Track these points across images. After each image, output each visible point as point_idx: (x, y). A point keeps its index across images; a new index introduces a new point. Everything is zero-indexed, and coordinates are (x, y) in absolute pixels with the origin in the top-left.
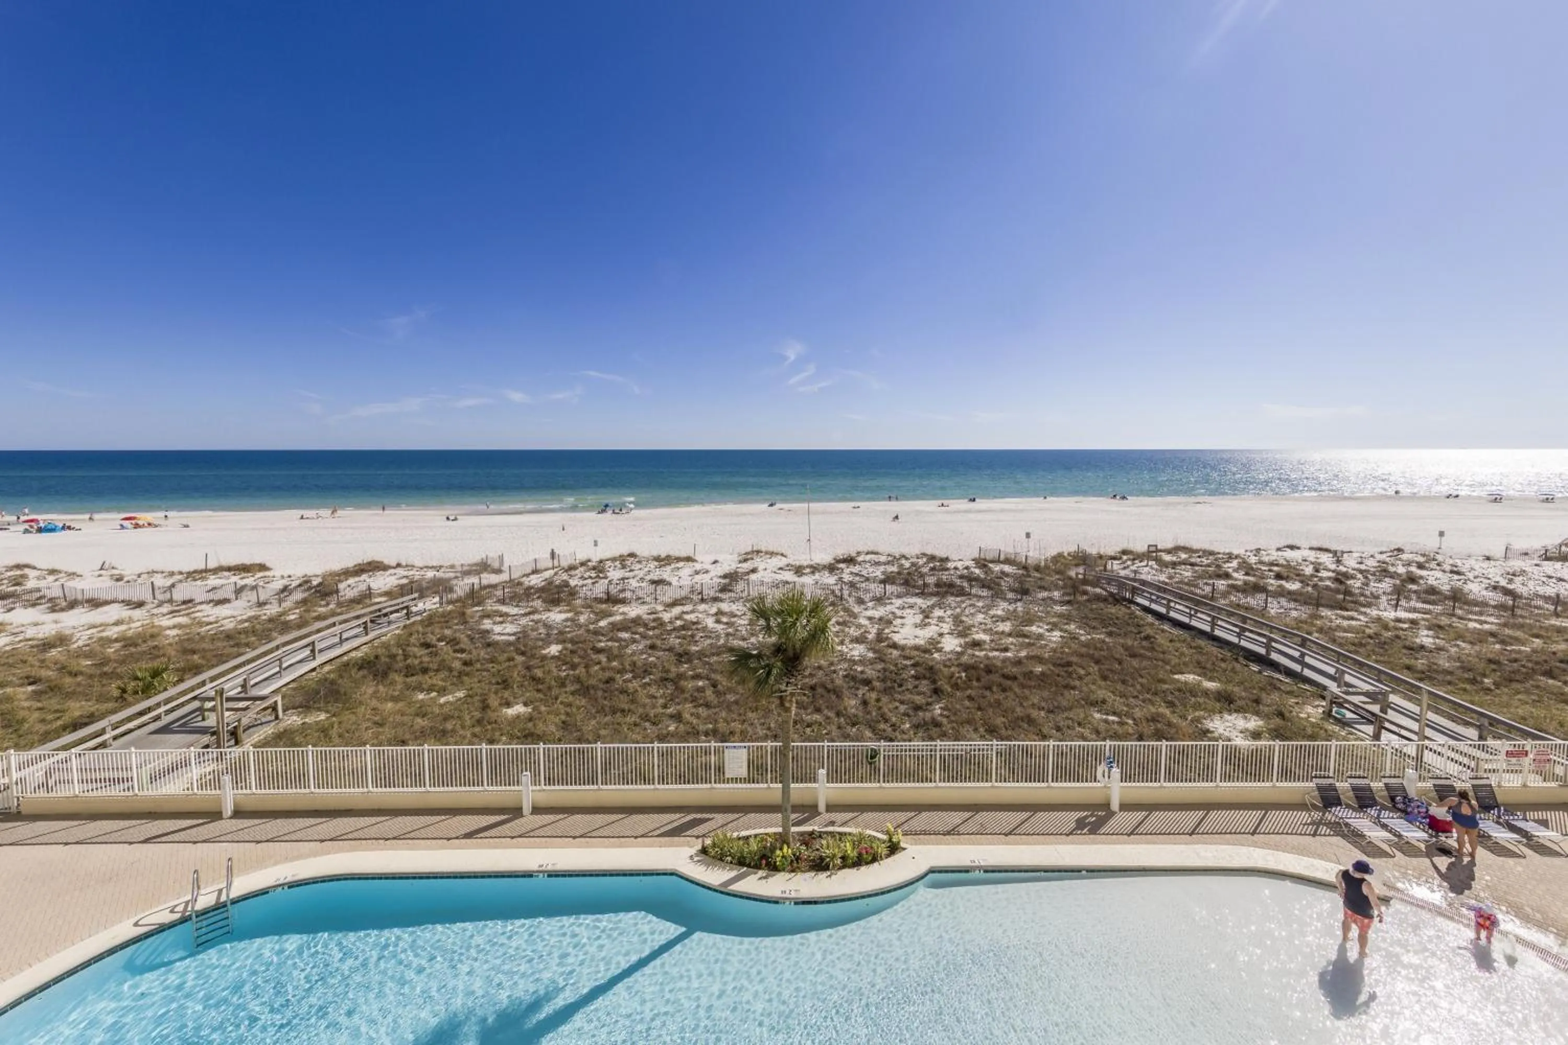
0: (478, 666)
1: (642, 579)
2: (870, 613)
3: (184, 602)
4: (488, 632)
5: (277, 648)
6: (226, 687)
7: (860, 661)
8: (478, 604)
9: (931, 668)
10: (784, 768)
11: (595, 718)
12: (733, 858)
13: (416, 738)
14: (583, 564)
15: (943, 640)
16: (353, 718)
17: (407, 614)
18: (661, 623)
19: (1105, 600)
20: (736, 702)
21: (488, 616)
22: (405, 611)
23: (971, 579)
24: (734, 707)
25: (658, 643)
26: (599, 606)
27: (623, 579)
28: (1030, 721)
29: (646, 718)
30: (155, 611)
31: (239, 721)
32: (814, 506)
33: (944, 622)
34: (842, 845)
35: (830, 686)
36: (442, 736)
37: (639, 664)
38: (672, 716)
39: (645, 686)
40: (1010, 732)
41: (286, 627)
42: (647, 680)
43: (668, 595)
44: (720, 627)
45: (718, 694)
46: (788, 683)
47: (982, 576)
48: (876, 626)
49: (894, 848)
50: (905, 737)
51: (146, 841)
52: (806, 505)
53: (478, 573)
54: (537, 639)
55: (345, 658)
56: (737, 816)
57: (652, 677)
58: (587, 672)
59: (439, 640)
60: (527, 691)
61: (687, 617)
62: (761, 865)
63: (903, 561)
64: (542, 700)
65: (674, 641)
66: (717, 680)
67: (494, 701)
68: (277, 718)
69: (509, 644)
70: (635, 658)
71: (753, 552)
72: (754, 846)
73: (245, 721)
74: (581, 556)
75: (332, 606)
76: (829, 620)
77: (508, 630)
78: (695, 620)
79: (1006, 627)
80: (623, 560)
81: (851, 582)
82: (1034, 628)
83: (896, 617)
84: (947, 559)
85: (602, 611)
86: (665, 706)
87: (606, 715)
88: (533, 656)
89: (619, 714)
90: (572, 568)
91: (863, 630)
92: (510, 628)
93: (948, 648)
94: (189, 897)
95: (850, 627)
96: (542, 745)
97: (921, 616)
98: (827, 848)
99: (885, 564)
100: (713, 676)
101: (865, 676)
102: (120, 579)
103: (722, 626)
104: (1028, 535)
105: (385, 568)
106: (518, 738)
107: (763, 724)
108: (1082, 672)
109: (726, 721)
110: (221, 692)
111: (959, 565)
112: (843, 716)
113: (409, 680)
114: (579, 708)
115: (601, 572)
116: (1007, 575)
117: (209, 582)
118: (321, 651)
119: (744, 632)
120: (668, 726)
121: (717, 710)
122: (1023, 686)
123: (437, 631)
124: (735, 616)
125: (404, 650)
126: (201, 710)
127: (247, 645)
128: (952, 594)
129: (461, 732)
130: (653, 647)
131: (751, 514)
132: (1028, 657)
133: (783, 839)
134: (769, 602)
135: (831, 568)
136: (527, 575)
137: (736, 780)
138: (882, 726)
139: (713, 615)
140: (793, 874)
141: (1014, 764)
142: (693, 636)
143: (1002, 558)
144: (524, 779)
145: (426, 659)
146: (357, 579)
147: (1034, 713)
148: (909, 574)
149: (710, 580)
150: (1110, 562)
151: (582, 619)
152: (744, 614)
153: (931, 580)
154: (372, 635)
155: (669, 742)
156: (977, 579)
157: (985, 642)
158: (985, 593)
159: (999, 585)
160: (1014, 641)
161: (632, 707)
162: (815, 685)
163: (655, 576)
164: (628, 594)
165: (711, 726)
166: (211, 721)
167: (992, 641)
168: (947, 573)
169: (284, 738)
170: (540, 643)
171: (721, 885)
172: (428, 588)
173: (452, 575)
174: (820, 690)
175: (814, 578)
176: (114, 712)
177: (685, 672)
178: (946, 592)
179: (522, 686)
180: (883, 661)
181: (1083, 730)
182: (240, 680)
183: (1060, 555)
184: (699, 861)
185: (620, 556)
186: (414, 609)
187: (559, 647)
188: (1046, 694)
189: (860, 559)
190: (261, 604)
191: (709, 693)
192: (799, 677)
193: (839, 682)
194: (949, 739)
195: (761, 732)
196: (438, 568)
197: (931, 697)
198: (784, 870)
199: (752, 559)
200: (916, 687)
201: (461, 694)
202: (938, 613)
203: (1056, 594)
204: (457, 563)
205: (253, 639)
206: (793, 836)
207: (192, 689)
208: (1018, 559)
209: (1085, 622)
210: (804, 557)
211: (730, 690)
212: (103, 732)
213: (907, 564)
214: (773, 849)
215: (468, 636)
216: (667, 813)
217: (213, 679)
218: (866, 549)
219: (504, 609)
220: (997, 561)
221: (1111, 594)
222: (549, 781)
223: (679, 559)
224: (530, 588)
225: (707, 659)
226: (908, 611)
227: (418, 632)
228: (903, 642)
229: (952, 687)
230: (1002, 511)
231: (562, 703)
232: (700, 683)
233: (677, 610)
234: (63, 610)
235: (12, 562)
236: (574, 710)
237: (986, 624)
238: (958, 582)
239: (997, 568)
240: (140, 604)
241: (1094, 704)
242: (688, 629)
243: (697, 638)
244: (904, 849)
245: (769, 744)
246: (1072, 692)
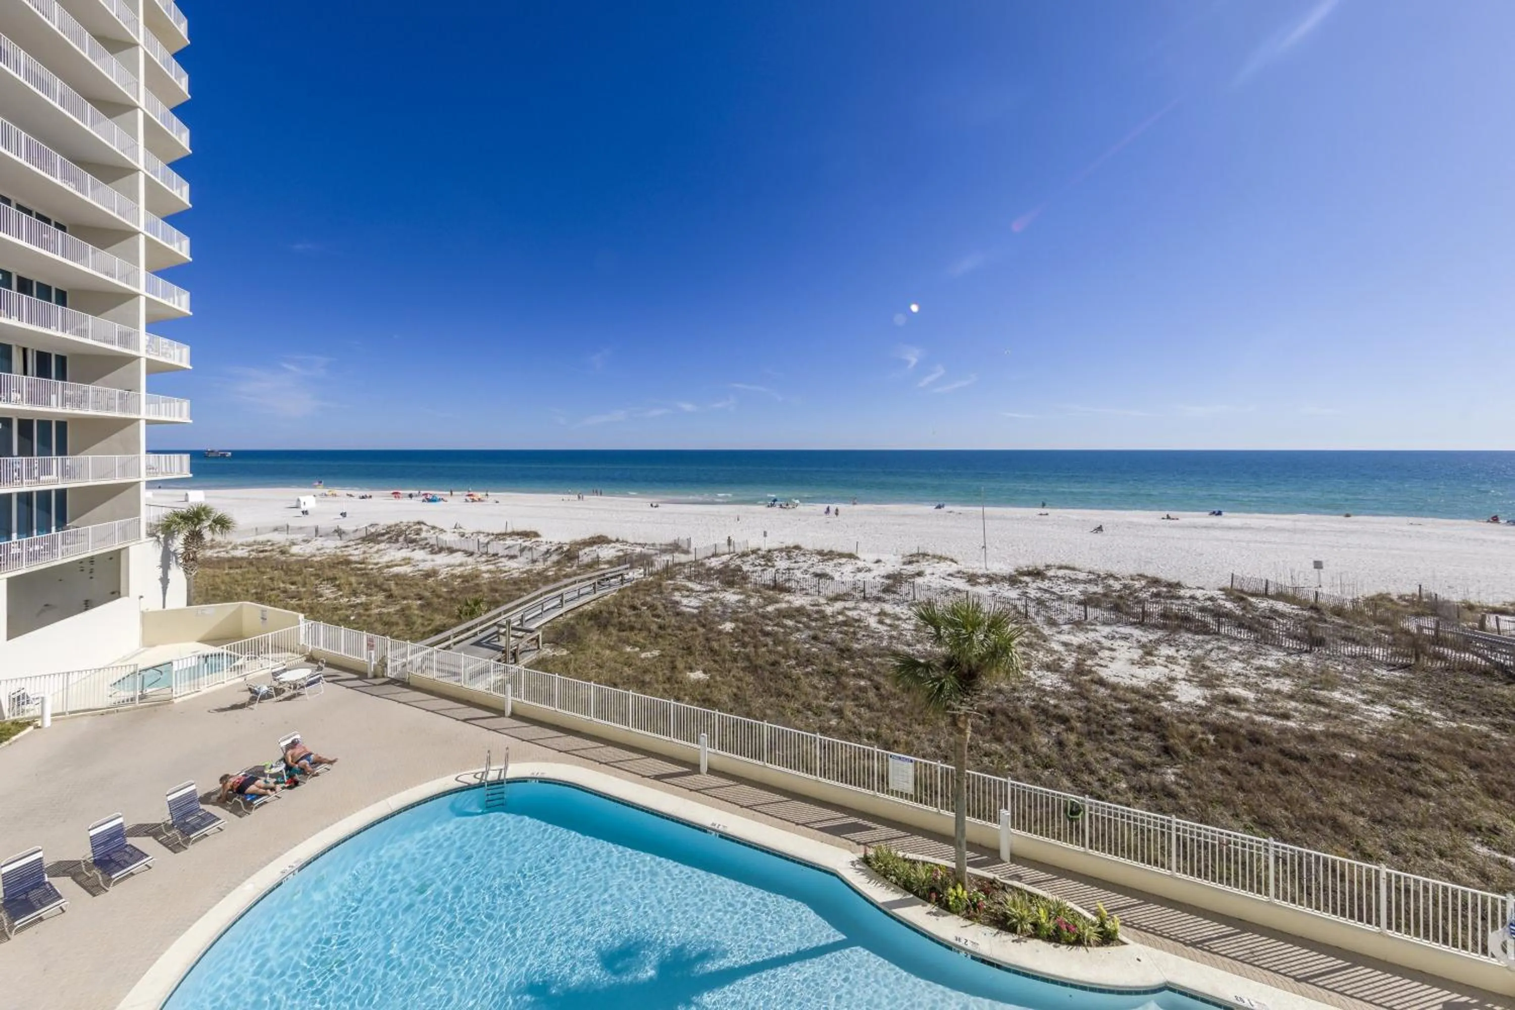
0: (669, 631)
1: (806, 572)
2: (1065, 638)
3: (494, 555)
4: (677, 603)
5: (541, 595)
6: (512, 619)
7: (1053, 692)
8: (671, 579)
9: (1158, 720)
10: (957, 796)
11: (762, 697)
12: (899, 879)
13: (624, 683)
14: (753, 552)
15: (1177, 687)
16: (583, 656)
17: (622, 580)
18: (823, 616)
19: (1485, 673)
20: (901, 710)
21: (678, 590)
22: (620, 578)
23: (1219, 614)
24: (898, 715)
25: (821, 635)
26: (767, 592)
27: (788, 569)
28: (1337, 826)
29: (809, 707)
30: (479, 559)
31: (518, 645)
32: (989, 510)
33: (1176, 663)
34: (1034, 909)
35: (1013, 715)
36: (642, 686)
37: (802, 652)
38: (833, 711)
39: (807, 675)
40: (1298, 834)
41: (547, 580)
42: (809, 669)
43: (830, 589)
44: (882, 628)
45: (881, 697)
46: (962, 702)
47: (1239, 612)
48: (1075, 655)
49: (1107, 938)
50: (1120, 798)
51: (465, 720)
52: (980, 509)
53: (672, 552)
54: (715, 615)
55: (581, 610)
56: (903, 834)
57: (815, 667)
58: (756, 652)
59: (643, 604)
60: (706, 660)
61: (849, 613)
62: (930, 897)
63: (1111, 582)
64: (717, 670)
65: (835, 635)
66: (880, 684)
67: (680, 665)
68: (538, 648)
69: (694, 616)
70: (799, 646)
71: (918, 554)
72: (922, 874)
73: (521, 647)
74: (753, 544)
75: (574, 568)
76: (1012, 639)
77: (691, 604)
78: (857, 617)
79: (1286, 685)
80: (789, 551)
81: (1037, 599)
82: (1337, 695)
83: (1102, 648)
84: (1178, 585)
85: (769, 597)
86: (826, 699)
87: (771, 696)
88: (711, 630)
89: (782, 698)
90: (744, 555)
91: (1055, 657)
92: (695, 602)
93: (1183, 698)
94: (484, 769)
95: (1038, 651)
96: (717, 712)
97: (1140, 652)
98: (1014, 907)
99: (1085, 582)
100: (876, 678)
101: (1060, 712)
102: (463, 536)
103: (885, 628)
104: (1318, 565)
105: (609, 542)
106: (698, 701)
107: (932, 741)
108: (1443, 775)
109: (889, 727)
110: (509, 622)
111: (1199, 594)
112: (1032, 753)
113: (622, 634)
114: (748, 684)
115: (769, 560)
116: (1282, 615)
117: (507, 542)
118: (566, 601)
119: (909, 637)
120: (829, 720)
121: (881, 714)
122: (1321, 774)
123: (641, 597)
124: (899, 619)
125: (619, 610)
126: (497, 632)
127: (525, 590)
128: (1188, 630)
129: (656, 686)
130: (815, 638)
131: (916, 515)
132: (1327, 734)
133: (957, 877)
134: (939, 608)
135: (1013, 580)
136: (709, 558)
137: (902, 795)
138: (1086, 778)
139: (875, 615)
140: (968, 922)
141: (1309, 880)
142: (854, 633)
143: (1272, 590)
144: (702, 739)
145: (633, 619)
146: (591, 549)
147: (1346, 818)
148: (1120, 597)
149: (874, 578)
150: (1493, 617)
151: (753, 602)
152: (909, 619)
153: (1154, 608)
154: (598, 594)
155: (830, 736)
156: (1229, 615)
157: (1246, 700)
158: (1244, 635)
159: (1267, 626)
160: (1301, 707)
161: (796, 693)
162: (994, 709)
163: (818, 569)
164: (793, 584)
165: (873, 730)
166: (502, 643)
167: (1259, 701)
168: (1180, 602)
169: (541, 664)
170: (717, 619)
171: (883, 903)
172: (636, 561)
173: (653, 552)
174: (1000, 717)
175: (990, 589)
176: (455, 625)
177: (847, 669)
178: (1180, 627)
179: (702, 654)
180: (1087, 698)
181: (1450, 865)
182: (519, 616)
183: (1383, 598)
184: (860, 870)
185: (787, 548)
186: (626, 577)
187: (733, 625)
188: (1366, 793)
189: (1050, 573)
190: (534, 561)
191: (871, 694)
192: (976, 698)
193: (1025, 712)
194: (1191, 817)
195: (930, 750)
196: (643, 545)
197: (1159, 756)
198: (958, 913)
199: (918, 562)
200: (1136, 739)
201: (656, 653)
202: (1165, 651)
203: (1379, 652)
204: (657, 542)
205: (528, 586)
206: (969, 878)
207: (494, 617)
208: (1299, 595)
209: (1441, 700)
210: (977, 564)
211: (893, 696)
212: (447, 639)
213: (1117, 586)
214: (945, 886)
215: (663, 605)
216: (828, 808)
217: (506, 612)
218: (1058, 563)
219: (690, 585)
220: (1266, 595)
221: (1501, 667)
222: (722, 747)
223: (841, 555)
224: (710, 569)
225: (869, 659)
226: (1122, 643)
227: (628, 596)
228: (1113, 680)
229: (1193, 750)
230: (1268, 529)
231: (734, 676)
232: (862, 683)
233: (839, 605)
234: (436, 553)
235: (416, 520)
236: (744, 685)
237: (1247, 677)
238: (1198, 615)
239: (1264, 604)
240: (471, 554)
241: (1475, 830)
242: (851, 626)
243: (859, 636)
244: (1124, 943)
245: (939, 765)
246: (1421, 801)
